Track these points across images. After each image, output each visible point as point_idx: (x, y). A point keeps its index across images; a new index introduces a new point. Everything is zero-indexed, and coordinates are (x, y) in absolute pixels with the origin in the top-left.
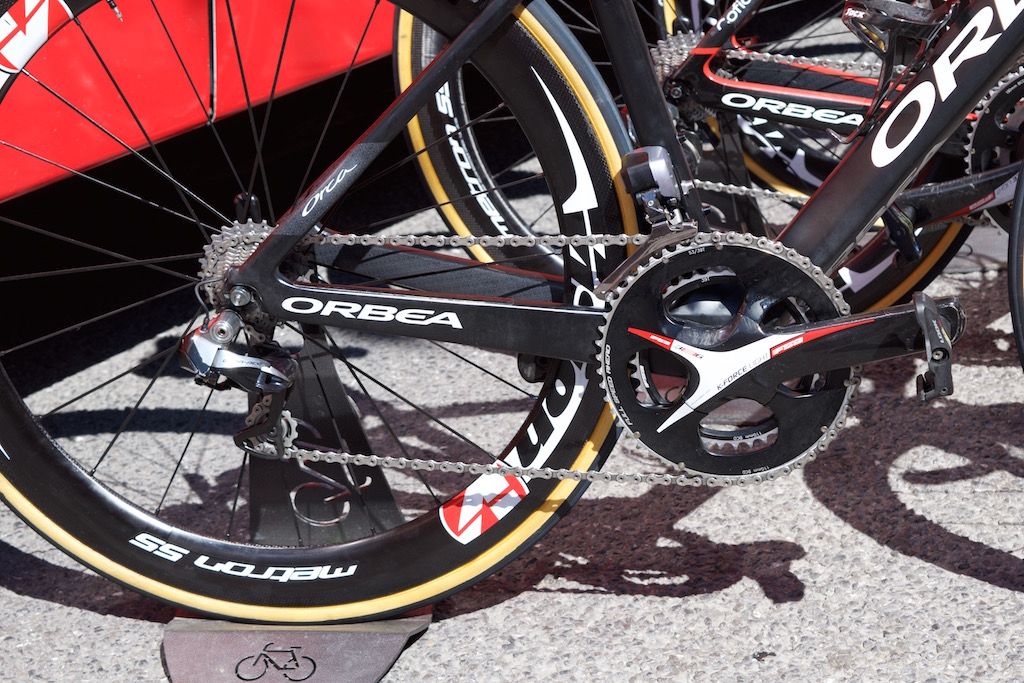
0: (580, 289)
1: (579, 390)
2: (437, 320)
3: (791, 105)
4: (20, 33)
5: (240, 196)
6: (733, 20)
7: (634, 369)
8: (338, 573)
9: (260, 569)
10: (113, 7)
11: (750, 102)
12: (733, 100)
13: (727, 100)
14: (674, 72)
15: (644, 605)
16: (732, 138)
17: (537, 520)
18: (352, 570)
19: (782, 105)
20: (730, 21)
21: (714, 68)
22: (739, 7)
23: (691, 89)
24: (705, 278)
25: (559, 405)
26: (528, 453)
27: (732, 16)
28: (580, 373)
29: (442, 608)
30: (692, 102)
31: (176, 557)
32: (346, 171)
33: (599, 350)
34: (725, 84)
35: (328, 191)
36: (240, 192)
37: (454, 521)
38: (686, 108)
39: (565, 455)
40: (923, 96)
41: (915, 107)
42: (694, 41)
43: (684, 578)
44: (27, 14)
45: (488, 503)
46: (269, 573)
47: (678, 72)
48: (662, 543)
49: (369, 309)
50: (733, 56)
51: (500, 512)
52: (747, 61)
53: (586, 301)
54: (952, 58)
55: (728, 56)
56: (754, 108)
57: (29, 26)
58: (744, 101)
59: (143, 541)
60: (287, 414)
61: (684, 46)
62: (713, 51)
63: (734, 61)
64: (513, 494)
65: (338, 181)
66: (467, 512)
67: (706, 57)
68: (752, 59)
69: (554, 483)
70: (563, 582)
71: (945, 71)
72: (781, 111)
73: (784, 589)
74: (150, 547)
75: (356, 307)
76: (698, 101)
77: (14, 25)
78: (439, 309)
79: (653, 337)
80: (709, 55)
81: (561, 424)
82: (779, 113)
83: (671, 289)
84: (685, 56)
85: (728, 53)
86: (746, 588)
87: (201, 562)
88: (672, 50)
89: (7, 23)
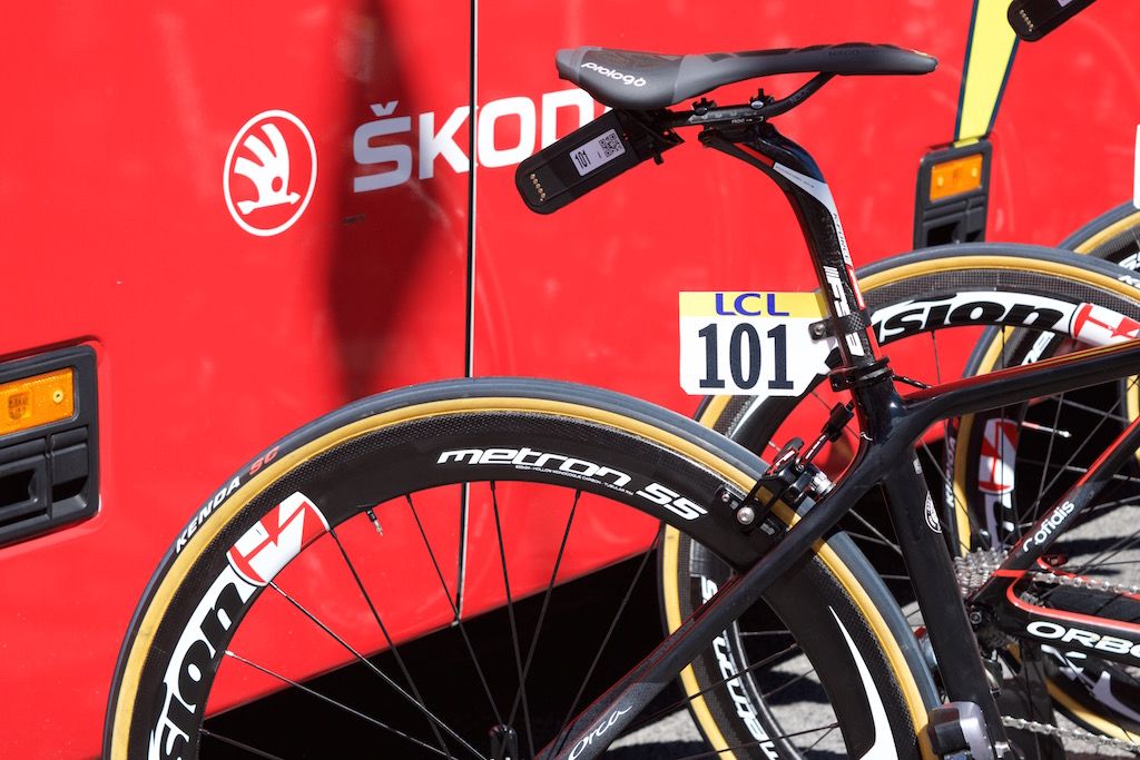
3: (1105, 638)
4: (272, 544)
5: (496, 729)
6: (1041, 541)
10: (373, 521)
11: (1059, 631)
12: (1039, 629)
13: (1032, 628)
14: (974, 594)
16: (1036, 668)
19: (1096, 637)
20: (1038, 541)
21: (1018, 591)
22: (1049, 527)
23: (992, 614)
27: (1041, 536)
30: (992, 628)
32: (620, 713)
34: (1031, 611)
35: (598, 734)
36: (497, 724)
38: (985, 634)
42: (996, 560)
44: (280, 525)
47: (979, 594)
50: (1039, 579)
52: (1055, 585)
55: (1034, 579)
56: (1064, 639)
57: (281, 537)
58: (1053, 631)
61: (985, 565)
62: (1018, 574)
63: (1041, 584)
65: (610, 723)
67: (1011, 579)
68: (1062, 583)
72: (1094, 644)
76: (1000, 627)
77: (266, 535)
80: (1014, 578)
82: (1091, 645)
84: (986, 577)
85: (1035, 576)
88: (971, 568)
89: (255, 535)
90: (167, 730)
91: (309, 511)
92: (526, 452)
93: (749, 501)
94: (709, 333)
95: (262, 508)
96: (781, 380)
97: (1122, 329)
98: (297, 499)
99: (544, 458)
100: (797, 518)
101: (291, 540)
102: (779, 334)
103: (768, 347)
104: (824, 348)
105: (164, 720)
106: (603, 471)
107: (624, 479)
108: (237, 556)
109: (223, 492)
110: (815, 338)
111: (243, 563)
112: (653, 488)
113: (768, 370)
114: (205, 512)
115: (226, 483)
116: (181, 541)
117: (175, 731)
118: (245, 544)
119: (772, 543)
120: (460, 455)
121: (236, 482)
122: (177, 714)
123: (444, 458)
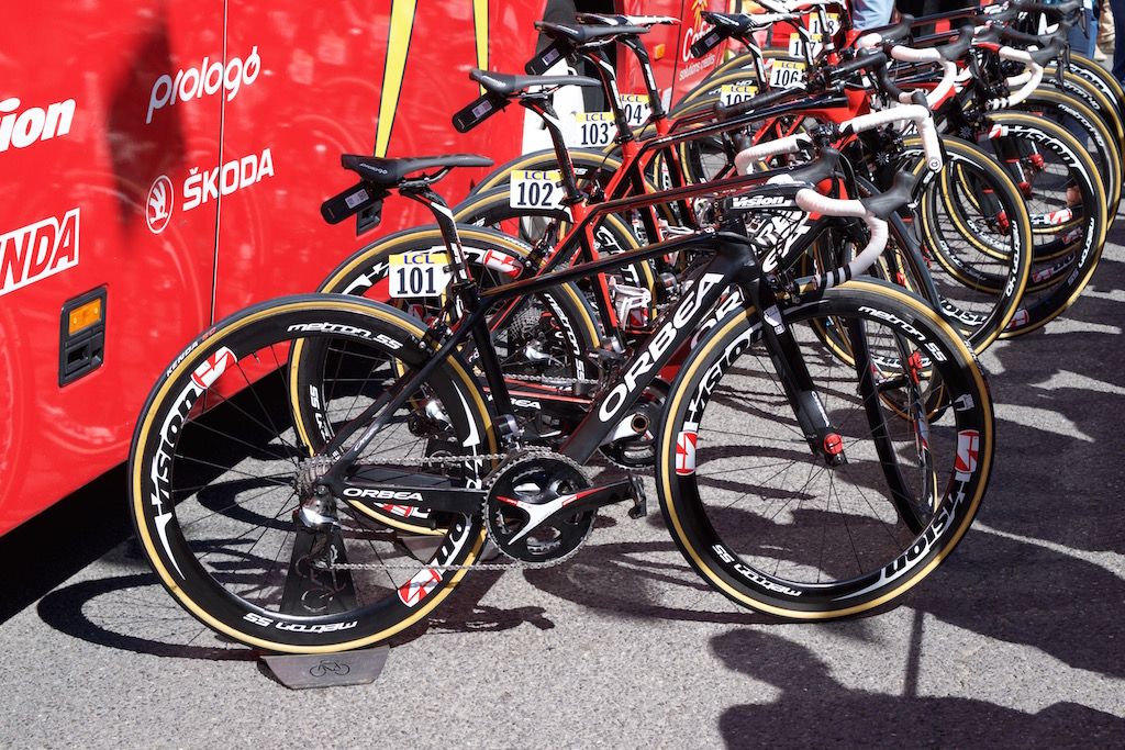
0: (470, 481)
1: (468, 528)
2: (412, 497)
4: (211, 370)
7: (498, 516)
8: (348, 626)
9: (308, 628)
15: (484, 636)
17: (446, 592)
18: (355, 624)
24: (531, 473)
25: (457, 536)
26: (442, 560)
28: (468, 521)
29: (392, 642)
31: (266, 624)
32: (374, 429)
33: (483, 508)
35: (366, 439)
37: (406, 597)
39: (460, 560)
40: (621, 390)
41: (618, 395)
43: (495, 624)
44: (216, 361)
45: (423, 586)
46: (313, 629)
48: (476, 611)
49: (382, 492)
51: (428, 590)
53: (472, 486)
54: (633, 374)
57: (216, 367)
59: (250, 617)
60: (333, 547)
64: (435, 580)
65: (370, 434)
66: (412, 591)
69: (454, 573)
70: (439, 630)
71: (630, 379)
73: (546, 625)
74: (254, 620)
75: (376, 492)
77: (209, 366)
78: (413, 492)
79: (509, 500)
81: (458, 545)
83: (515, 478)
86: (525, 625)
87: (279, 626)
89: (205, 366)
90: (161, 455)
91: (230, 355)
92: (327, 324)
93: (424, 339)
94: (402, 272)
95: (208, 354)
96: (431, 290)
97: (506, 262)
98: (224, 350)
99: (334, 326)
100: (440, 346)
101: (220, 367)
102: (430, 271)
103: (426, 276)
104: (448, 276)
105: (160, 451)
106: (359, 331)
107: (368, 333)
108: (195, 376)
109: (190, 349)
110: (445, 272)
111: (199, 379)
112: (381, 336)
113: (426, 286)
114: (181, 358)
115: (191, 344)
116: (169, 371)
117: (165, 456)
118: (199, 371)
119: (429, 358)
120: (297, 327)
121: (196, 344)
122: (166, 448)
123: (290, 329)
